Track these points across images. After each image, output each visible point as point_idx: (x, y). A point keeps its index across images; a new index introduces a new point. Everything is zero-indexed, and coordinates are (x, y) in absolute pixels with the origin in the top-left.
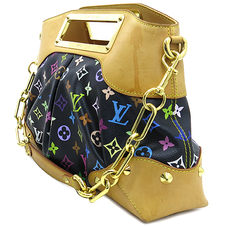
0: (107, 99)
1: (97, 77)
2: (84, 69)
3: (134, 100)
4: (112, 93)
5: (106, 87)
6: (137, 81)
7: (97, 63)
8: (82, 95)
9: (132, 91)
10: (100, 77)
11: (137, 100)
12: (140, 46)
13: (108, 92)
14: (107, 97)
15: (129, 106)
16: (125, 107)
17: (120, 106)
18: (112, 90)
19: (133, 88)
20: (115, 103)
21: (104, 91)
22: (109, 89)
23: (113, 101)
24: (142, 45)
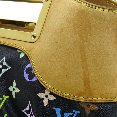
0: (45, 106)
1: (26, 76)
2: (5, 63)
3: (84, 106)
4: (52, 98)
5: (43, 89)
6: (87, 82)
7: (22, 55)
8: (6, 97)
9: (80, 94)
10: (32, 76)
11: (88, 106)
12: (89, 37)
13: (47, 96)
14: (46, 103)
15: (76, 112)
16: (71, 114)
17: (65, 114)
18: (51, 93)
19: (83, 91)
20: (58, 111)
21: (41, 95)
22: (47, 93)
23: (54, 108)
24: (91, 35)
